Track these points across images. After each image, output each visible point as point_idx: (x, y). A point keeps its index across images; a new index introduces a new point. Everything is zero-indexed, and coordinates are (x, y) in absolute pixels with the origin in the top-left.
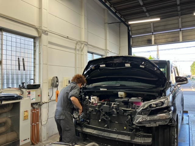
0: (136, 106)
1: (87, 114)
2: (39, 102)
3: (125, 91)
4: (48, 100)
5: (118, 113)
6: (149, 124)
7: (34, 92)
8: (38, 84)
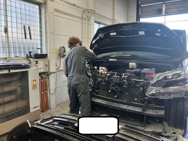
0: (149, 77)
1: (96, 84)
2: (47, 71)
3: (136, 62)
4: (56, 70)
5: (129, 84)
6: (163, 97)
7: (41, 62)
8: (45, 53)
